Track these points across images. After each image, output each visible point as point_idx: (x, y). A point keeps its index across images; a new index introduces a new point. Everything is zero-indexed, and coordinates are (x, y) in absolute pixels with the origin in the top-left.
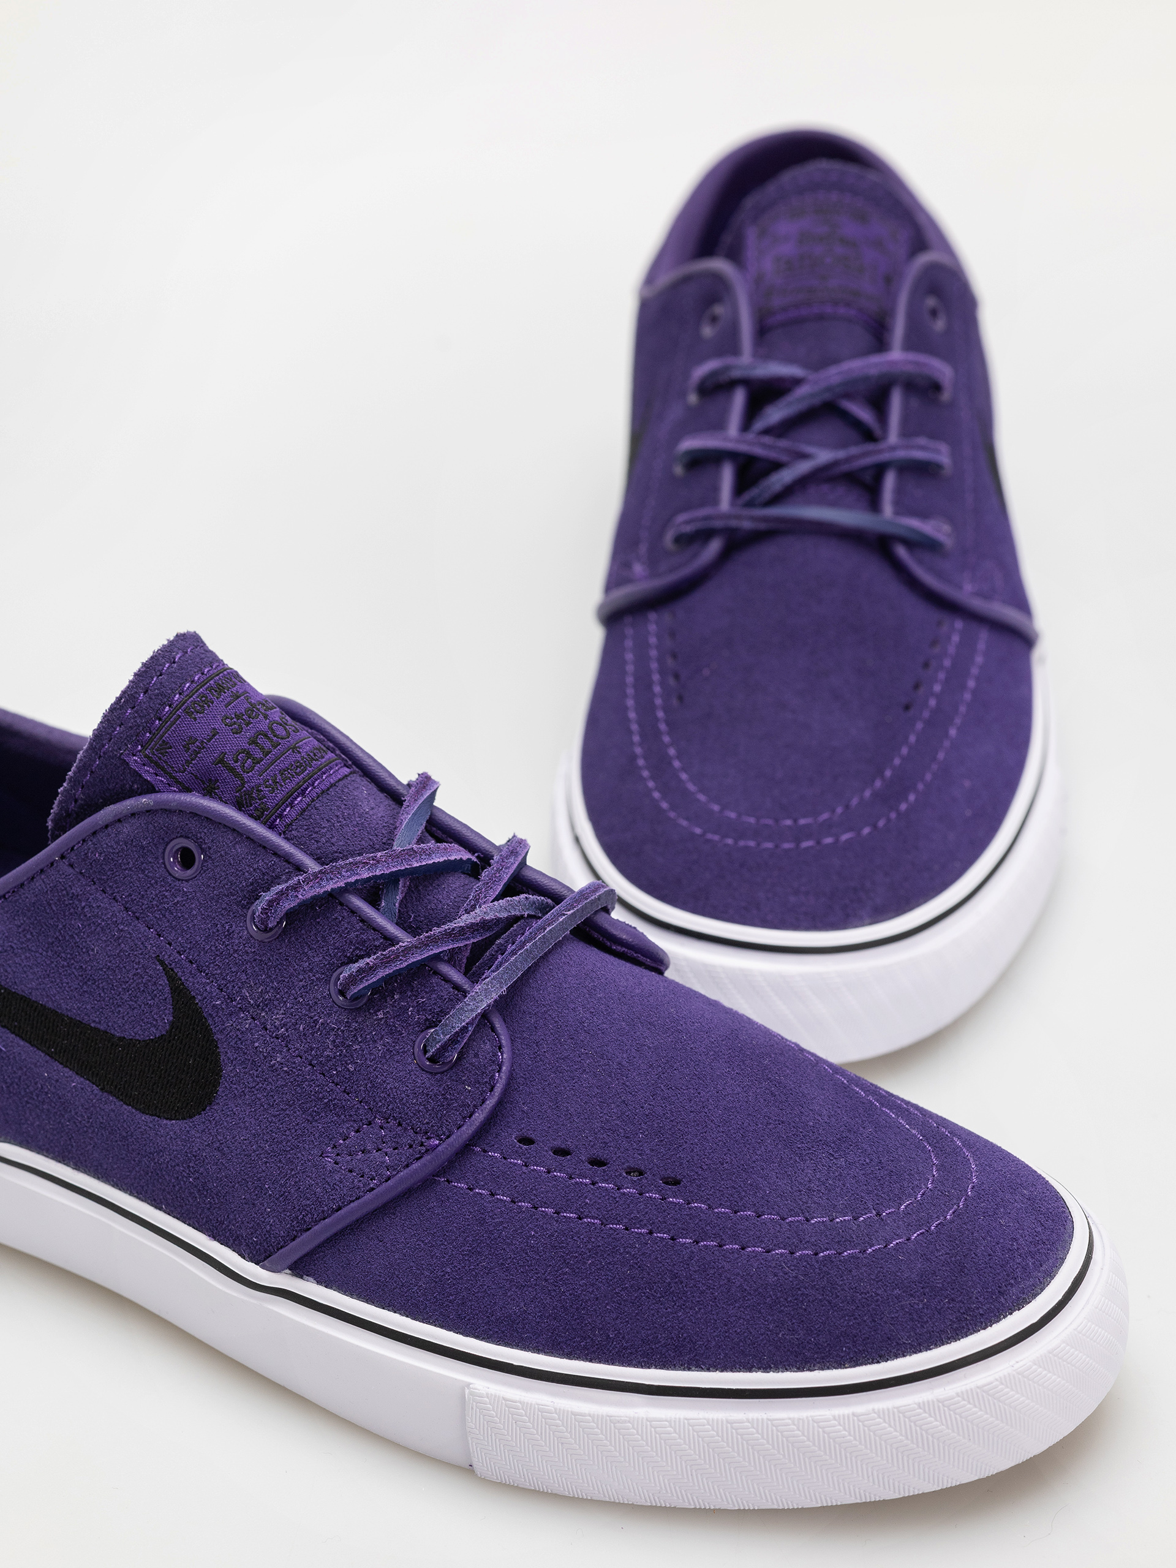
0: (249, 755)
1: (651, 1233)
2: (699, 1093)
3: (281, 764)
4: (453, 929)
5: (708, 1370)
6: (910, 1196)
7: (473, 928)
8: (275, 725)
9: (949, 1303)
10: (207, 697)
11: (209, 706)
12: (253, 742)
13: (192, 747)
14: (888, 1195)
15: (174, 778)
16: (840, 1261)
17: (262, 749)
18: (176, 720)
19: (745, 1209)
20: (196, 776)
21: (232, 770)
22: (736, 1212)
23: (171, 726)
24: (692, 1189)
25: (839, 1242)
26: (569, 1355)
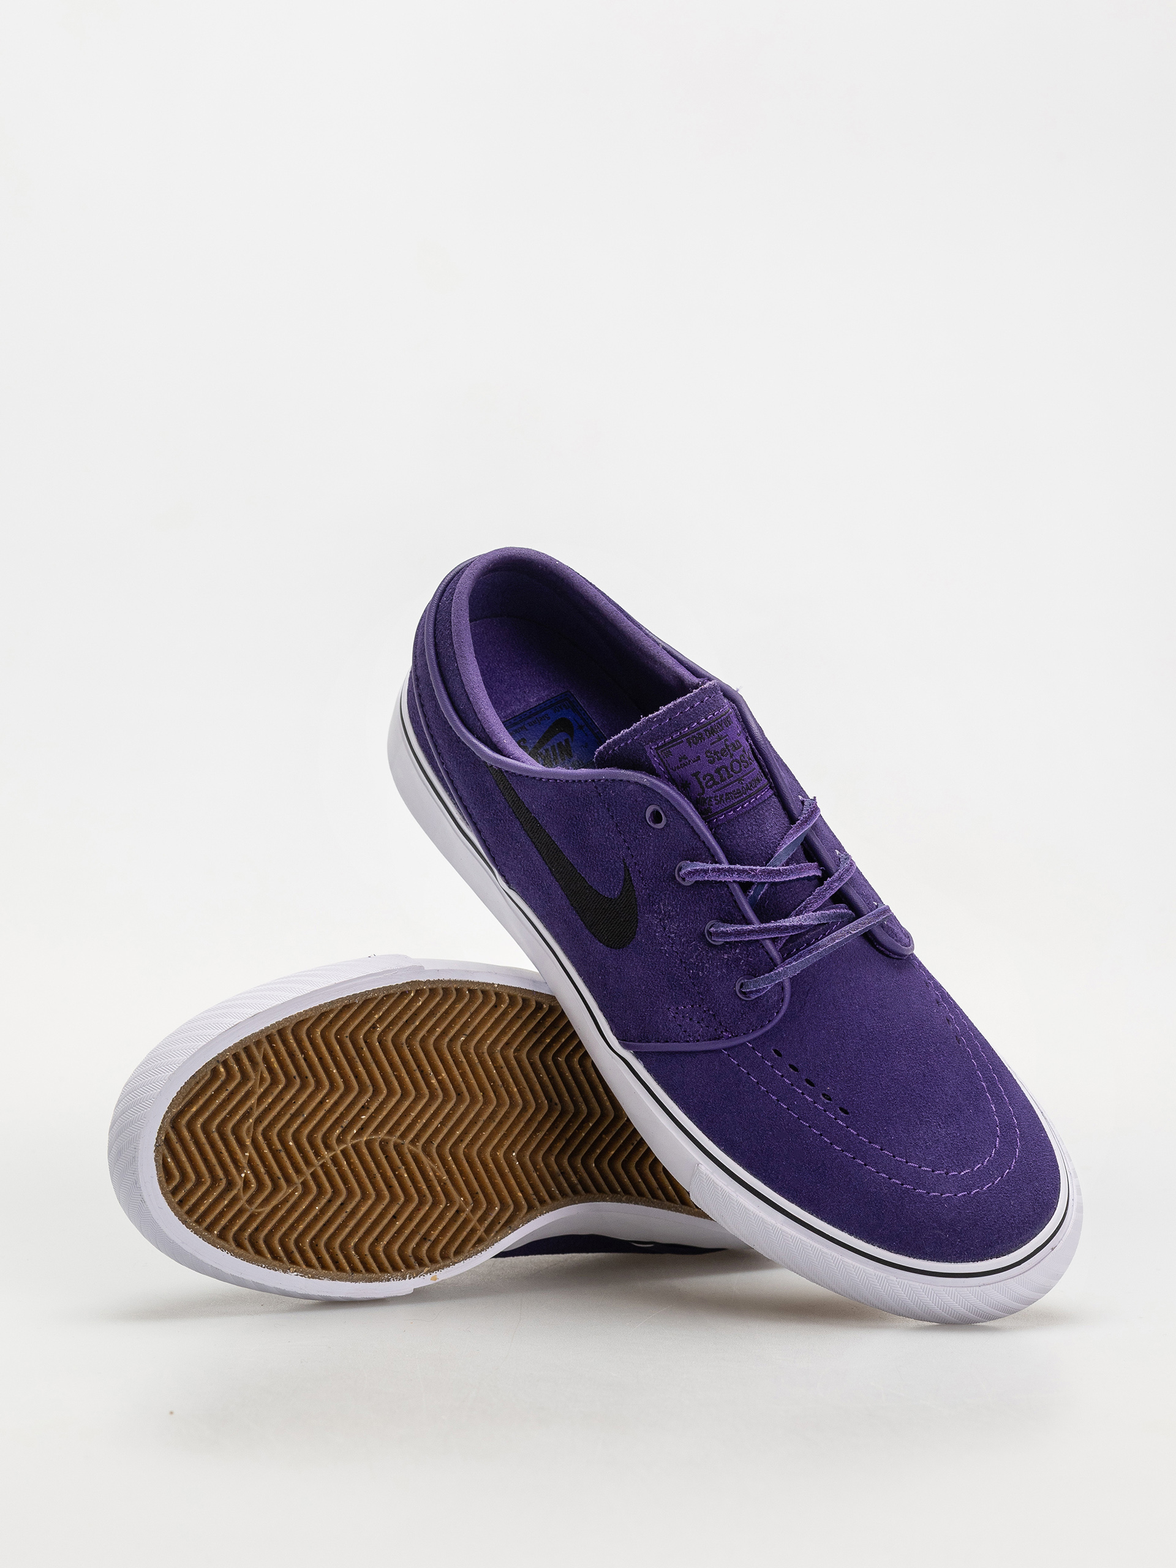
0: (712, 778)
1: (821, 1135)
2: (881, 1065)
3: (729, 789)
4: (781, 926)
5: (822, 1220)
6: (970, 1167)
7: (794, 927)
8: (735, 762)
9: (959, 1242)
10: (702, 736)
11: (701, 741)
12: (718, 771)
13: (683, 761)
14: (958, 1163)
15: (668, 771)
16: (913, 1195)
17: (721, 777)
18: (680, 743)
19: (876, 1143)
20: (680, 776)
21: (700, 783)
22: (870, 1143)
23: (677, 744)
24: (852, 1120)
25: (917, 1183)
26: (755, 1176)
